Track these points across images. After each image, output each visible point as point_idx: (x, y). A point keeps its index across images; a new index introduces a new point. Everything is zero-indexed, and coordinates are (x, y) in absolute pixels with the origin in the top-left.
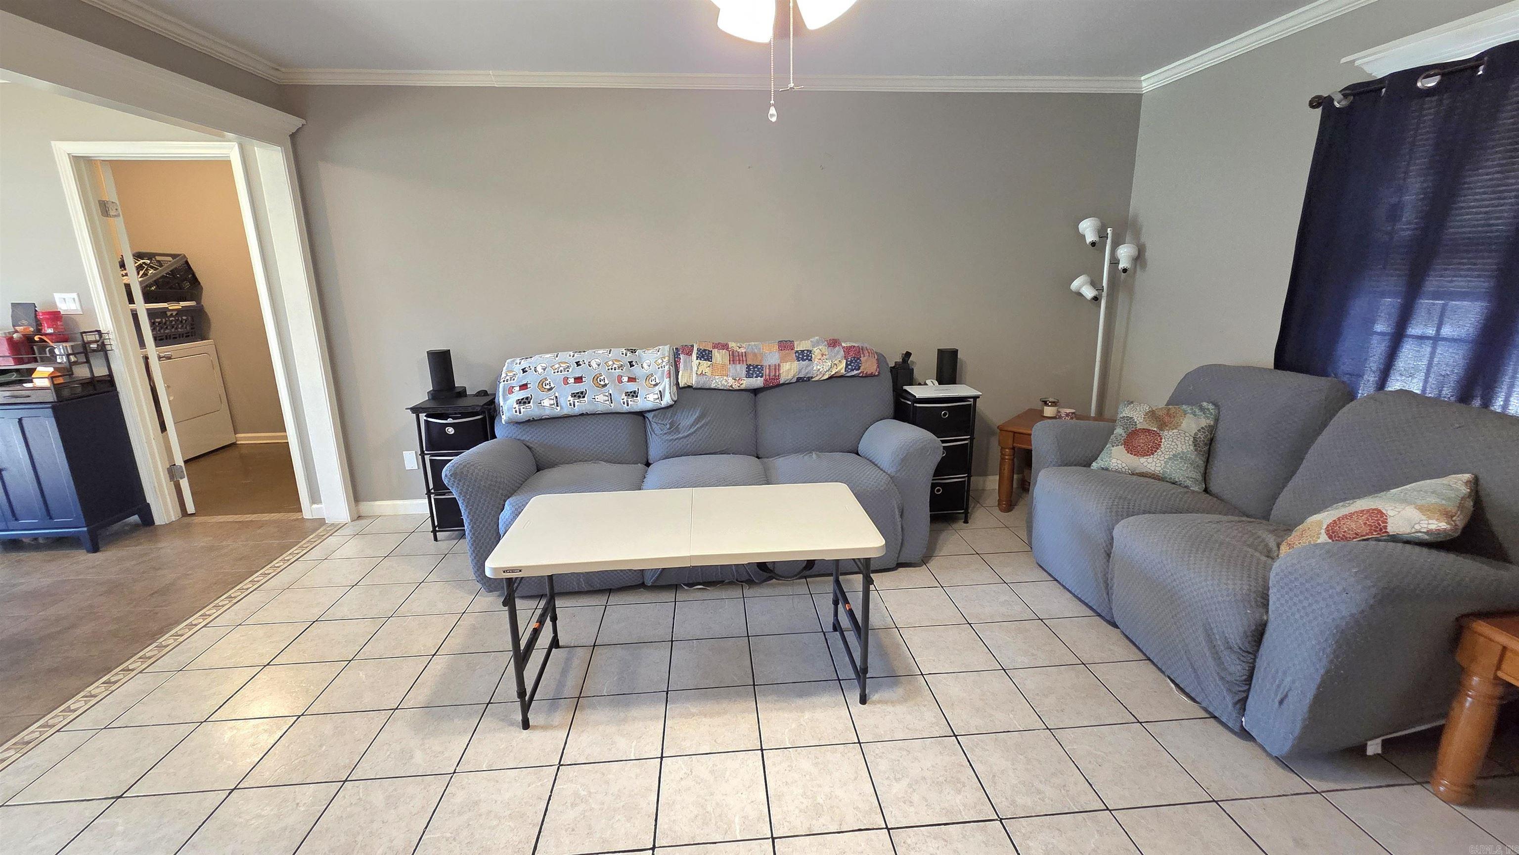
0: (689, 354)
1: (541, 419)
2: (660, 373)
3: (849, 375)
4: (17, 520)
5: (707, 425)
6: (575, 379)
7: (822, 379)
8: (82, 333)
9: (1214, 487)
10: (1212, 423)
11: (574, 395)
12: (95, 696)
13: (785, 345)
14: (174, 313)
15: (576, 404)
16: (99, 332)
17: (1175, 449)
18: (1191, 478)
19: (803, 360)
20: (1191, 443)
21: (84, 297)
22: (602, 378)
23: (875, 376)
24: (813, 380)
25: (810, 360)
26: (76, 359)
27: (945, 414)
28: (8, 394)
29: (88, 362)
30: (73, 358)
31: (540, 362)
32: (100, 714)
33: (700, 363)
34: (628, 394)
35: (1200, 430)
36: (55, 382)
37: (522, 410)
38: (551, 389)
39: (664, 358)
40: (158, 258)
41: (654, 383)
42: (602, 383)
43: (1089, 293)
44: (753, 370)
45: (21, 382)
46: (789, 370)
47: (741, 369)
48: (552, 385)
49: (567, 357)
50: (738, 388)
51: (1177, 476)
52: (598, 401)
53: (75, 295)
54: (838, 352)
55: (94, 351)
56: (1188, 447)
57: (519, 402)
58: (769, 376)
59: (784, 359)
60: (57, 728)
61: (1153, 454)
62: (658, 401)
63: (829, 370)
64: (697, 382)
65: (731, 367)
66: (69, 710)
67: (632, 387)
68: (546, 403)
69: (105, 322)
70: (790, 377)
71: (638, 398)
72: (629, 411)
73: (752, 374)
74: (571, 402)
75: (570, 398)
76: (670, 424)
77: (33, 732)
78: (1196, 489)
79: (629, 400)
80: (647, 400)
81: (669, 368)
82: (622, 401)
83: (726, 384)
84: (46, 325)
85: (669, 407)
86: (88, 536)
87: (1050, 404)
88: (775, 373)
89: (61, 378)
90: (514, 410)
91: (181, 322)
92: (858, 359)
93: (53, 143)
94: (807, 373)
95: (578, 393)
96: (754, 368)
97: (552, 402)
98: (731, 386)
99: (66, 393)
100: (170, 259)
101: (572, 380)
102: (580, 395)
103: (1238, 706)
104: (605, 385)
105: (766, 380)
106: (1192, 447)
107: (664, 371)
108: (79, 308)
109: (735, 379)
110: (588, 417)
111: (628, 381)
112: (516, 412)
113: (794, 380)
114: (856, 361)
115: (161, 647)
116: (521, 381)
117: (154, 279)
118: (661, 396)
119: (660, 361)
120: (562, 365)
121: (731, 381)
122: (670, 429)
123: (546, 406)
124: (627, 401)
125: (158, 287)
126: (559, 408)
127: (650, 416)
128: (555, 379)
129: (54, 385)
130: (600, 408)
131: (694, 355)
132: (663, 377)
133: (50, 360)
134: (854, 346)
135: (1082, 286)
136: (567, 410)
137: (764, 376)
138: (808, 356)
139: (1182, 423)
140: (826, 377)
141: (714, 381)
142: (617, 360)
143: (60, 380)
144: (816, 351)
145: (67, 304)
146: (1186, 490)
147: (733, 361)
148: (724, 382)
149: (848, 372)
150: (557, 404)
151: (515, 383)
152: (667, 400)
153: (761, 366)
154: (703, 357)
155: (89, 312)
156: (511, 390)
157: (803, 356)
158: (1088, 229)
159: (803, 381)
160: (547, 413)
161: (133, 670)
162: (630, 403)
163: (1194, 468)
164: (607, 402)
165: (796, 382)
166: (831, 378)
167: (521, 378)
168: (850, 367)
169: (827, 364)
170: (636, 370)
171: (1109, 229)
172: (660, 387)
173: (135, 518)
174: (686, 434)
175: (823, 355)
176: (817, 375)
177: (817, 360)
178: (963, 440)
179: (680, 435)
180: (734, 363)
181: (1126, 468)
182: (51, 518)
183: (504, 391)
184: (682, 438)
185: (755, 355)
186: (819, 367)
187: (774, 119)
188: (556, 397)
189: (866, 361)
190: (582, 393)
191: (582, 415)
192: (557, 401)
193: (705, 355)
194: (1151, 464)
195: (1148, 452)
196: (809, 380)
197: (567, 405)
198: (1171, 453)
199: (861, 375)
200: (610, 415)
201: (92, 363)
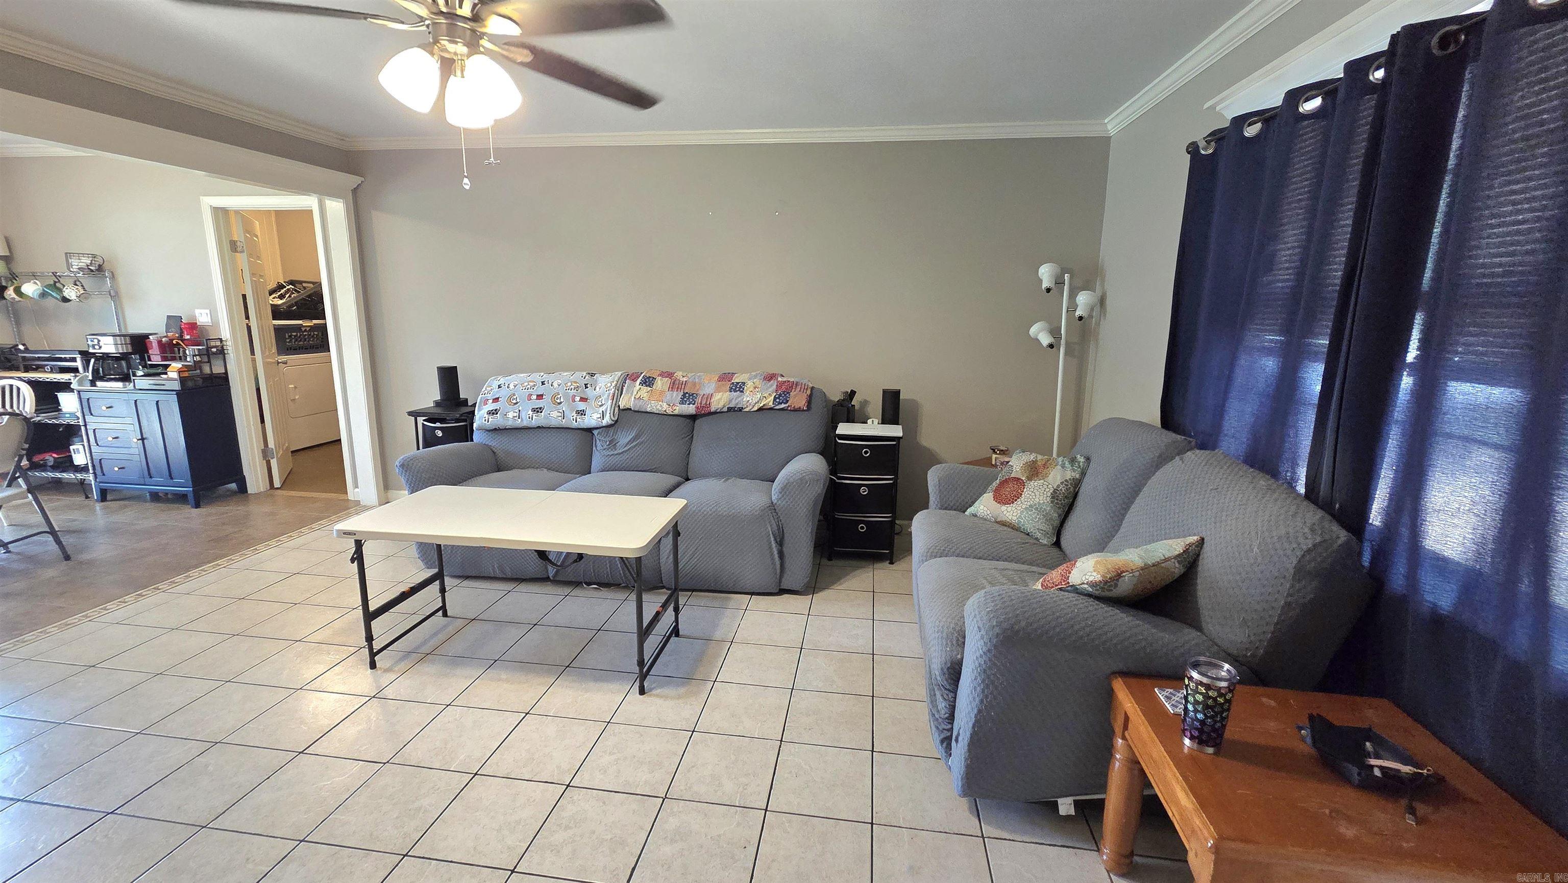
0: (634, 380)
1: (505, 429)
2: (606, 396)
3: (777, 407)
4: (151, 477)
5: (640, 444)
6: (538, 396)
7: (752, 410)
8: (207, 340)
9: (1064, 543)
10: (1078, 476)
11: (534, 410)
12: (125, 602)
13: (725, 377)
14: (308, 329)
15: (534, 417)
16: (221, 340)
17: (1033, 500)
18: (1042, 530)
19: (735, 391)
20: (1049, 494)
21: (213, 313)
22: (559, 396)
23: (803, 410)
24: (745, 410)
25: (742, 392)
26: (200, 359)
27: (866, 452)
28: (152, 382)
29: (209, 362)
30: (198, 358)
31: (513, 380)
32: (120, 614)
33: (640, 388)
34: (578, 412)
35: (1063, 482)
36: (181, 376)
37: (490, 420)
38: (517, 403)
39: (613, 382)
40: (304, 285)
41: (600, 404)
42: (558, 401)
43: (1045, 340)
44: (687, 398)
45: (159, 374)
46: (721, 400)
47: (677, 396)
48: (518, 400)
49: (537, 377)
50: (672, 413)
51: (1029, 527)
52: (552, 416)
53: (208, 311)
54: (772, 386)
55: (214, 353)
56: (1045, 498)
57: (489, 413)
58: (701, 404)
59: (718, 390)
60: (91, 618)
61: (1013, 503)
62: (599, 420)
63: (758, 402)
64: (635, 405)
65: (669, 394)
66: (105, 609)
67: (582, 406)
68: (511, 415)
69: (225, 333)
70: (720, 406)
71: (586, 416)
72: (577, 427)
73: (686, 401)
74: (530, 416)
75: (530, 412)
76: (610, 442)
77: (75, 619)
78: (1045, 542)
79: (578, 417)
80: (592, 419)
81: (615, 391)
82: (572, 418)
83: (660, 409)
84: (186, 333)
85: (609, 426)
86: (192, 495)
87: (998, 452)
88: (706, 402)
89: (186, 372)
90: (484, 419)
91: (313, 336)
92: (788, 393)
93: (201, 197)
94: (737, 404)
95: (537, 408)
96: (690, 396)
97: (515, 414)
98: (665, 411)
99: (190, 384)
100: (311, 285)
101: (535, 397)
102: (537, 410)
103: (945, 745)
104: (561, 403)
105: (697, 408)
106: (1048, 499)
107: (610, 393)
108: (210, 321)
109: (669, 405)
110: (544, 430)
111: (580, 401)
112: (485, 421)
113: (725, 409)
114: (785, 395)
115: (189, 577)
116: (495, 395)
117: (295, 300)
118: (603, 416)
119: (609, 385)
120: (530, 383)
121: (665, 406)
122: (609, 445)
123: (510, 418)
124: (576, 418)
125: (298, 308)
126: (519, 420)
127: (595, 432)
128: (521, 394)
129: (180, 377)
130: (554, 423)
131: (639, 381)
132: (608, 399)
133: (182, 358)
134: (788, 381)
135: (1040, 333)
136: (525, 423)
137: (696, 404)
138: (741, 387)
139: (1050, 474)
140: (756, 408)
141: (650, 405)
142: (576, 382)
143: (186, 374)
144: (750, 384)
145: (203, 318)
146: (1035, 541)
147: (672, 388)
148: (658, 407)
149: (777, 405)
150: (519, 416)
151: (490, 397)
152: (607, 420)
153: (697, 394)
154: (645, 383)
155: (216, 325)
156: (485, 402)
157: (736, 387)
158: (1046, 273)
159: (735, 411)
160: (510, 424)
161: (160, 589)
162: (578, 420)
163: (1046, 520)
164: (560, 418)
165: (727, 412)
166: (760, 409)
167: (496, 393)
168: (778, 400)
169: (756, 396)
170: (590, 392)
171: (1066, 275)
172: (603, 408)
173: (233, 486)
174: (620, 451)
175: (755, 388)
176: (747, 407)
177: (748, 392)
178: (886, 480)
179: (616, 452)
180: (672, 391)
181: (990, 515)
182: (172, 478)
183: (480, 402)
184: (617, 454)
185: (694, 384)
186: (748, 399)
187: (467, 187)
188: (520, 411)
189: (795, 396)
190: (540, 408)
191: (539, 427)
192: (519, 414)
193: (648, 382)
194: (1011, 513)
195: (1010, 500)
196: (740, 410)
197: (528, 418)
198: (1029, 504)
199: (789, 409)
200: (562, 430)
201: (212, 362)
